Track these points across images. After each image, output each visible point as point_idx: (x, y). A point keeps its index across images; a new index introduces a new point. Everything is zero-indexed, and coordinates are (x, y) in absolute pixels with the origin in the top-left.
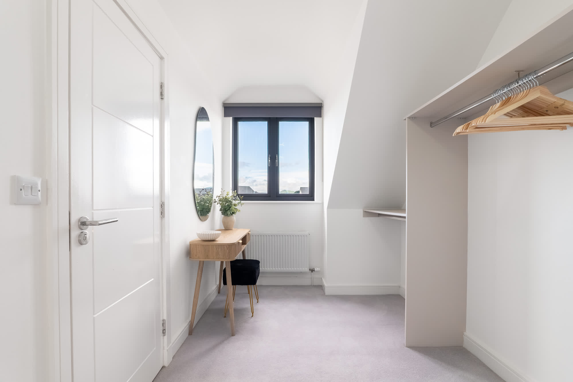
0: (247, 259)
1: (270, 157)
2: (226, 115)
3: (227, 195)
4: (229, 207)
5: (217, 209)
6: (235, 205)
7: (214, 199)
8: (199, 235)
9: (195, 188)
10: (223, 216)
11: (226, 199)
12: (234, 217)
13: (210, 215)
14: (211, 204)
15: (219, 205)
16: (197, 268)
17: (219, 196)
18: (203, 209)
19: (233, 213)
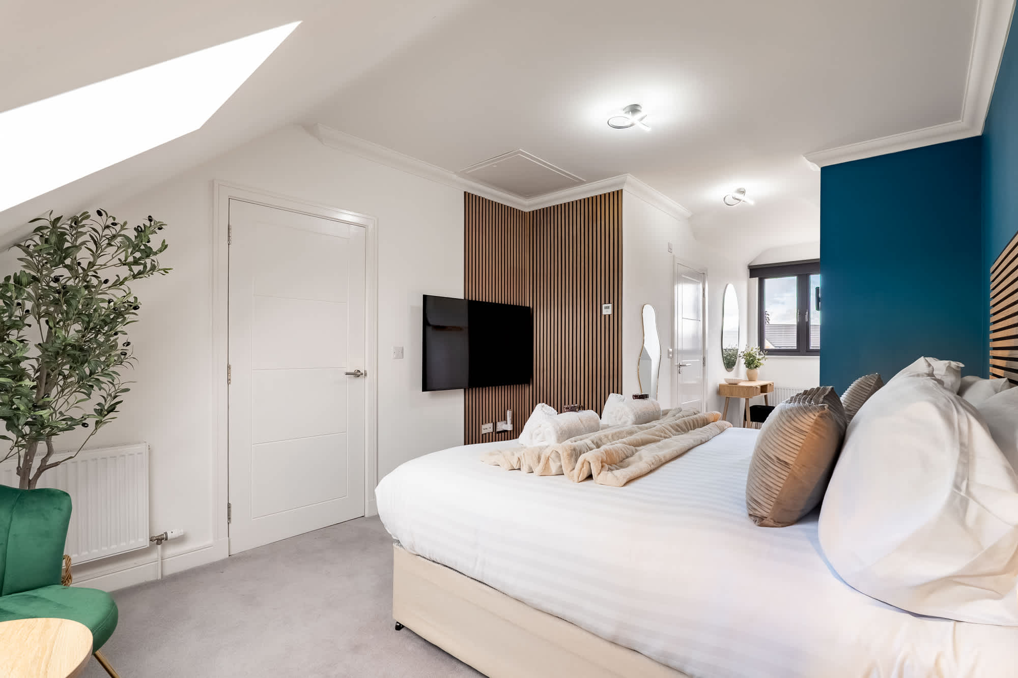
0: (769, 405)
1: (800, 313)
2: (752, 276)
3: (752, 350)
4: (753, 361)
5: (741, 363)
6: (759, 360)
7: (738, 354)
8: (726, 380)
9: (724, 348)
10: (747, 368)
11: (750, 354)
12: (758, 370)
13: (735, 367)
14: (736, 359)
15: (743, 359)
16: (724, 404)
17: (743, 352)
18: (729, 363)
19: (757, 366)
